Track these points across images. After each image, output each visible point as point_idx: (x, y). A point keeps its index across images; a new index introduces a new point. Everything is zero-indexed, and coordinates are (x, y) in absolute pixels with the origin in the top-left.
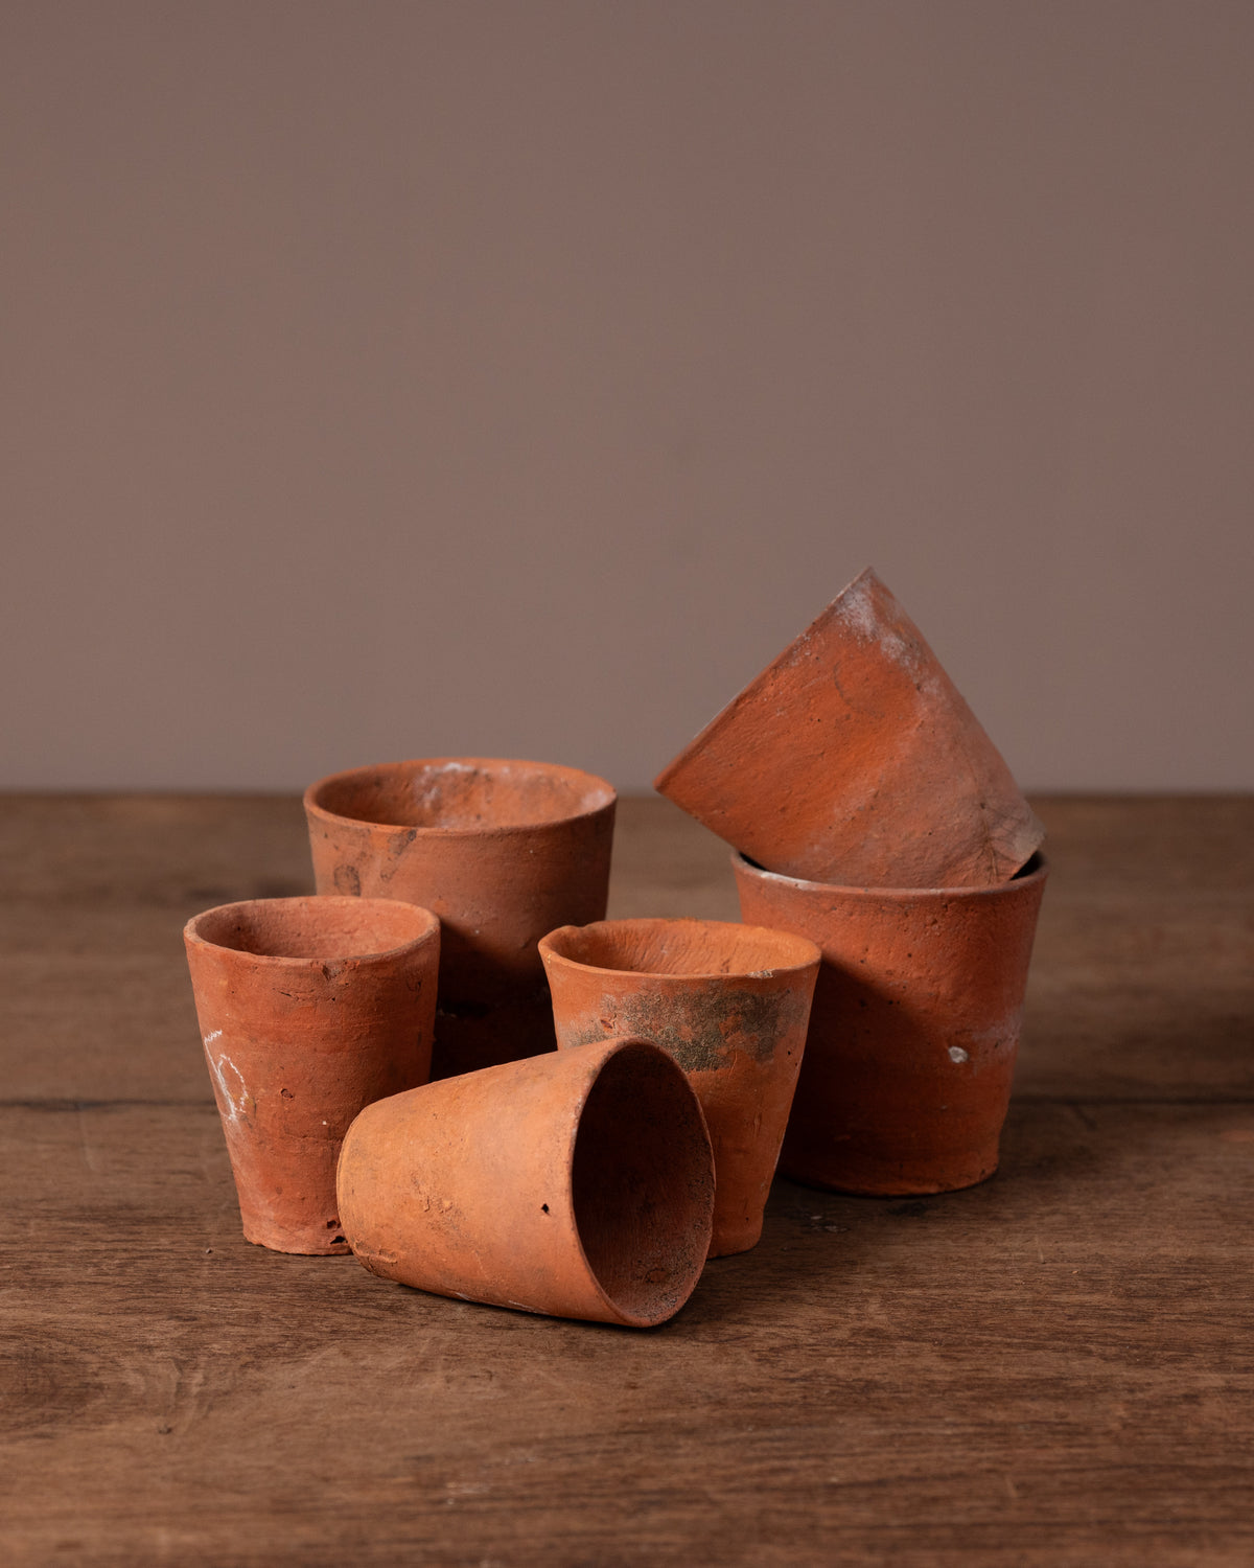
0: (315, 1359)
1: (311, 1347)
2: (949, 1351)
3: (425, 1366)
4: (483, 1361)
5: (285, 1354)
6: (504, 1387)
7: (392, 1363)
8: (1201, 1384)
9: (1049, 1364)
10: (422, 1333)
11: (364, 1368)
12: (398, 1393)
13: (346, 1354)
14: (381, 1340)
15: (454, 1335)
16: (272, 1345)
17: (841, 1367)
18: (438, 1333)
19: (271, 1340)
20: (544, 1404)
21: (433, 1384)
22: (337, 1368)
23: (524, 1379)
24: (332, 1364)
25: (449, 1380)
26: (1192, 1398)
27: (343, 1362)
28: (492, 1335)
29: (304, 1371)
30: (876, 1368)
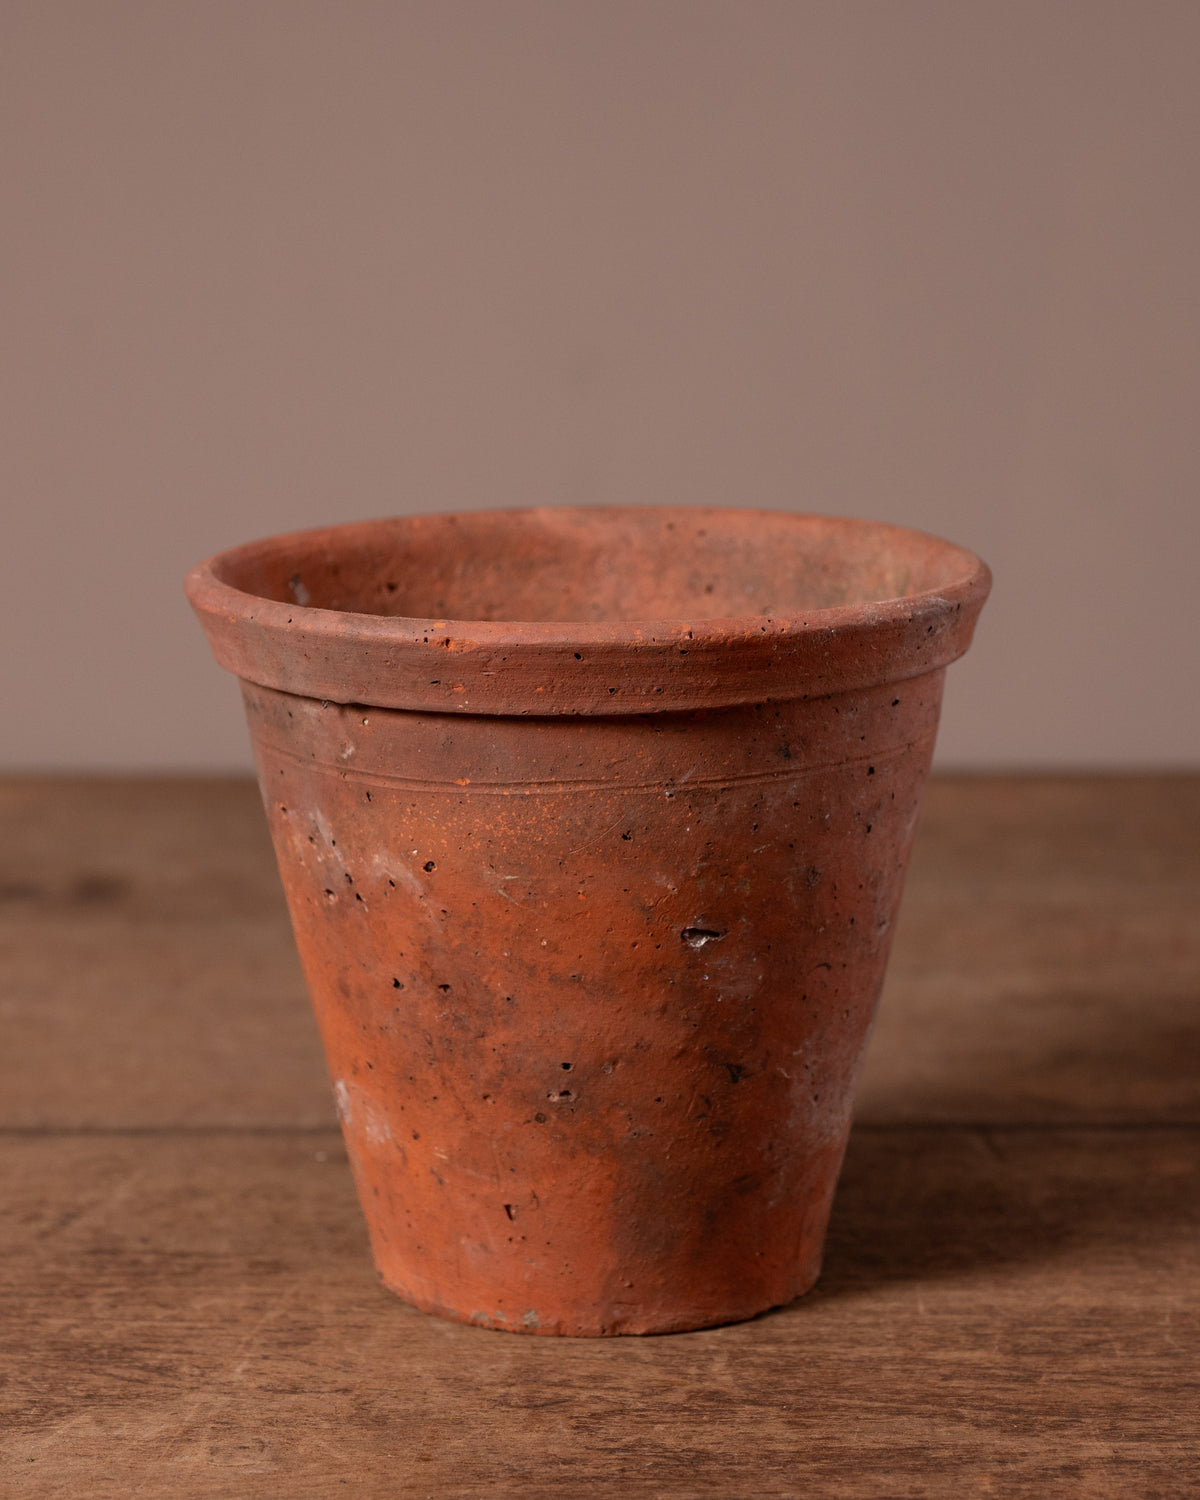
0: (62, 1428)
1: (59, 1414)
2: (798, 1417)
3: (188, 1435)
4: (256, 1430)
5: (29, 1423)
6: (275, 1459)
7: (150, 1433)
8: (1084, 1455)
9: (911, 1431)
10: (191, 1397)
11: (118, 1438)
12: (152, 1467)
13: (100, 1422)
14: (142, 1406)
15: (227, 1399)
16: (16, 1412)
17: (669, 1436)
18: (209, 1397)
19: (15, 1406)
20: (321, 1479)
21: (195, 1456)
22: (86, 1438)
23: (301, 1450)
24: (81, 1433)
25: (213, 1451)
26: (1072, 1470)
27: (94, 1431)
28: (271, 1400)
29: (48, 1441)
30: (711, 1437)
